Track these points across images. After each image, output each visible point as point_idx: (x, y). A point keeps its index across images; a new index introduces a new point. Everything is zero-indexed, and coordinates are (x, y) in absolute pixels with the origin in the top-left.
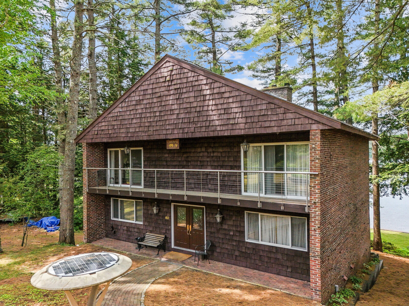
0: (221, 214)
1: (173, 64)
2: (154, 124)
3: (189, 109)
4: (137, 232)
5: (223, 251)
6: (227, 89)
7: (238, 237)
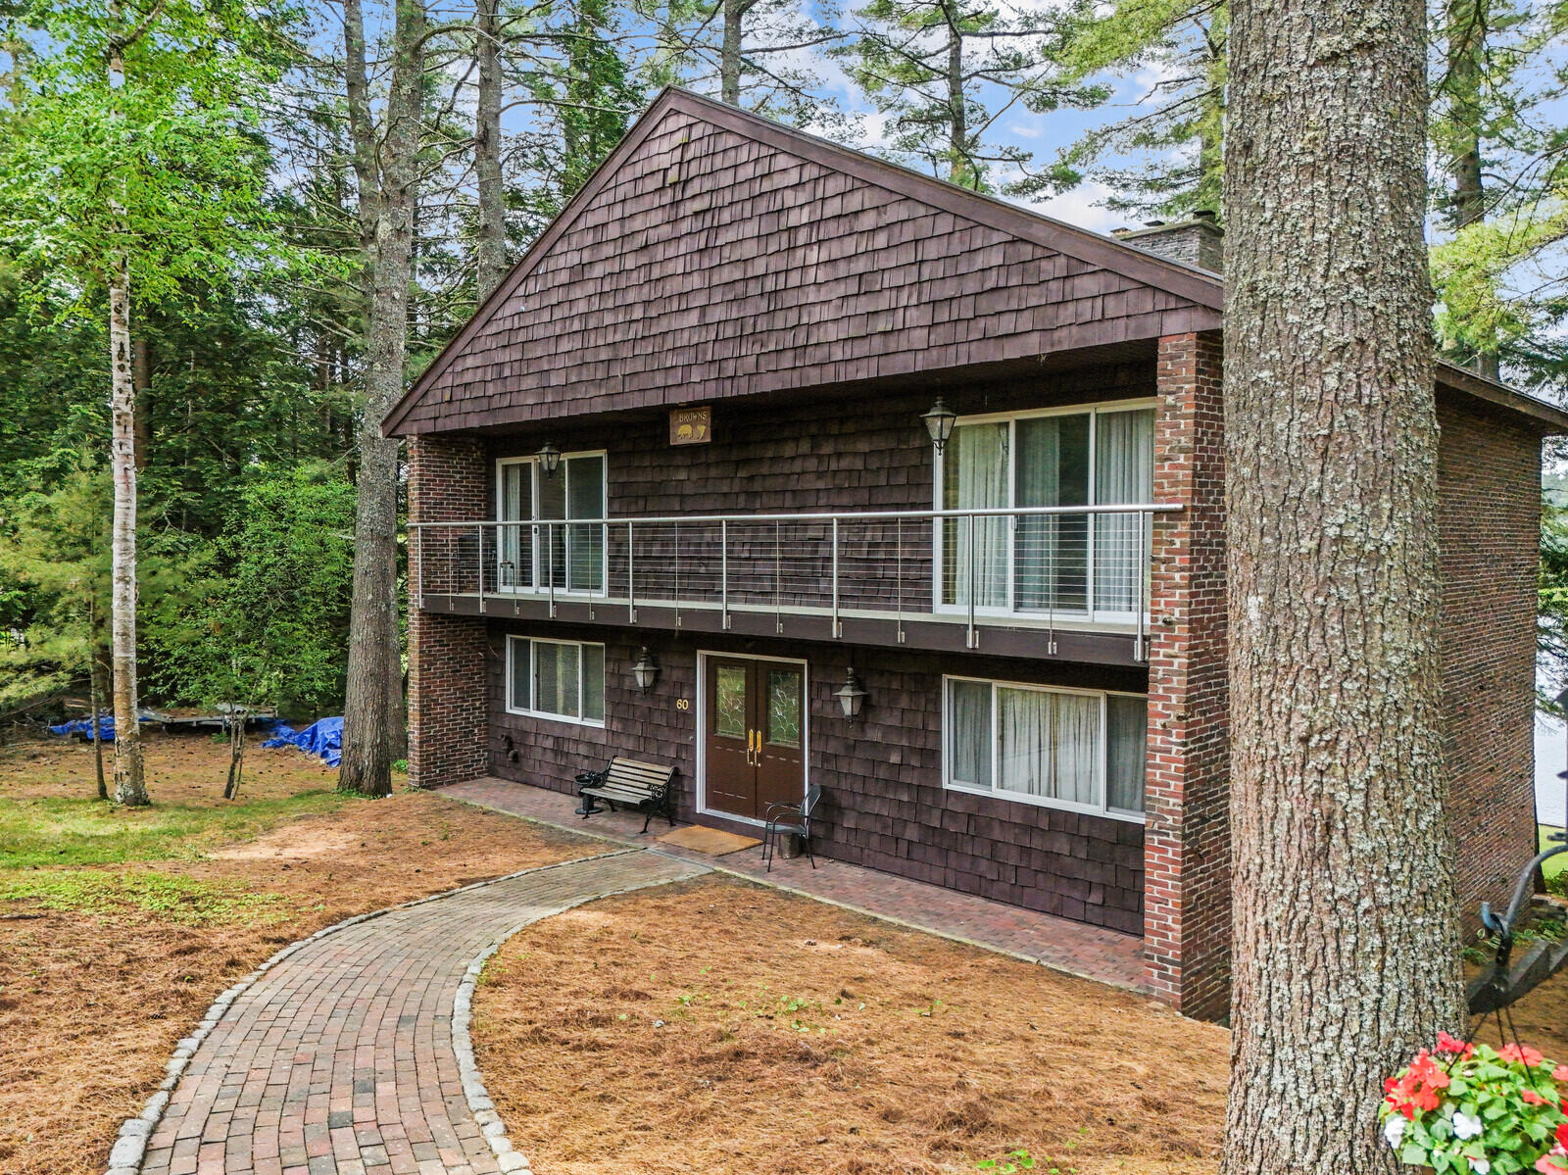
0: (858, 684)
1: (691, 120)
2: (626, 352)
3: (740, 288)
4: (587, 757)
5: (868, 824)
6: (870, 198)
7: (916, 773)
